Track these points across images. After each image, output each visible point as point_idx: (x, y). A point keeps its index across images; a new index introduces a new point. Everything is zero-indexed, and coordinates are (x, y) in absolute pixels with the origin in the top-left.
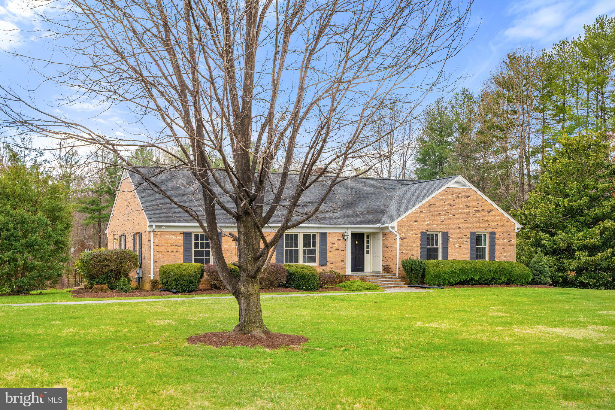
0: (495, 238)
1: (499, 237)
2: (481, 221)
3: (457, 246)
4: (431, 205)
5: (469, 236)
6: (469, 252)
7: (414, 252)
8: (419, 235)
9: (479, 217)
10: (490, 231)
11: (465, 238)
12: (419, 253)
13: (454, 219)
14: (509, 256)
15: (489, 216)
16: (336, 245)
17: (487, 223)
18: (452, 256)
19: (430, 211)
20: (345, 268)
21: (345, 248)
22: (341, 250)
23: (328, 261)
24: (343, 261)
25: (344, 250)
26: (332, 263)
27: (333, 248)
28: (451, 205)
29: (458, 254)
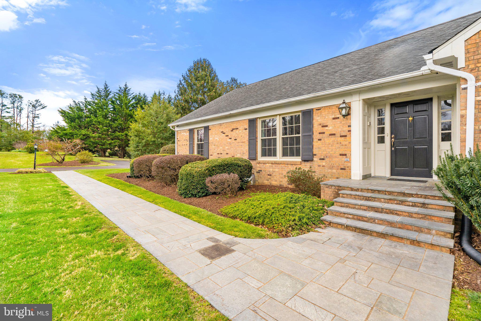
16: (330, 128)
20: (350, 168)
21: (350, 131)
22: (341, 136)
23: (315, 155)
24: (346, 155)
25: (346, 136)
26: (322, 157)
27: (324, 133)
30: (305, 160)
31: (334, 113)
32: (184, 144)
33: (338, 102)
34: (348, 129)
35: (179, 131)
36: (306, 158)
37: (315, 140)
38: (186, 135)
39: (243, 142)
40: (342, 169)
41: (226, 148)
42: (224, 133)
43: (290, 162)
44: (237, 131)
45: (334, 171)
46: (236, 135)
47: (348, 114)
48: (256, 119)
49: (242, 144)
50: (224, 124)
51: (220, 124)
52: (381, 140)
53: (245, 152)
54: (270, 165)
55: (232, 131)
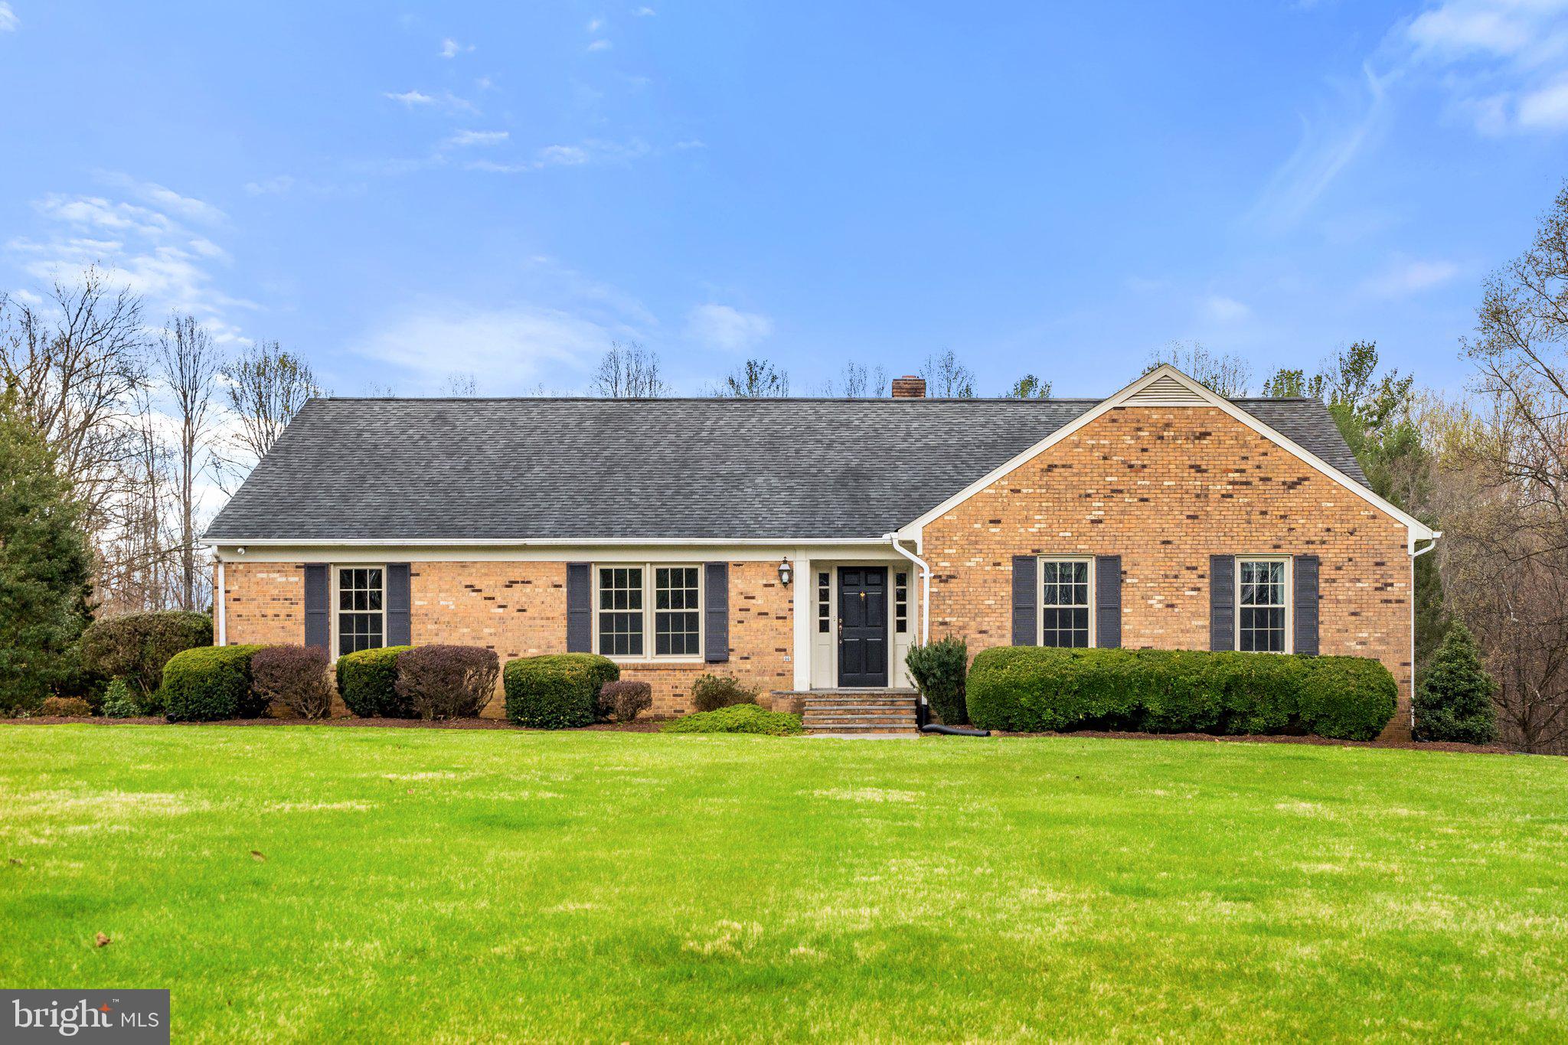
0: (1316, 576)
1: (1334, 574)
2: (1256, 517)
3: (1156, 602)
4: (1051, 468)
5: (1205, 567)
6: (1207, 623)
7: (989, 622)
8: (1008, 568)
9: (1249, 504)
10: (1297, 552)
11: (1192, 576)
12: (1009, 624)
13: (1146, 510)
14: (1380, 641)
15: (1295, 500)
16: (759, 601)
17: (1283, 526)
18: (1138, 635)
19: (1048, 487)
20: (791, 672)
21: (791, 610)
22: (778, 618)
23: (732, 650)
24: (785, 650)
25: (785, 618)
26: (746, 655)
27: (748, 610)
28: (1131, 466)
29: (1161, 631)
30: (711, 661)
31: (764, 575)
32: (270, 612)
33: (776, 557)
34: (788, 606)
35: (241, 567)
36: (714, 656)
37: (732, 622)
38: (288, 582)
39: (548, 619)
40: (779, 675)
41: (487, 631)
42: (480, 591)
43: (681, 664)
44: (528, 589)
45: (767, 679)
46: (524, 599)
47: (791, 581)
48: (590, 564)
49: (544, 622)
50: (478, 565)
51: (463, 565)
52: (824, 627)
53: (554, 642)
54: (630, 672)
55: (507, 586)
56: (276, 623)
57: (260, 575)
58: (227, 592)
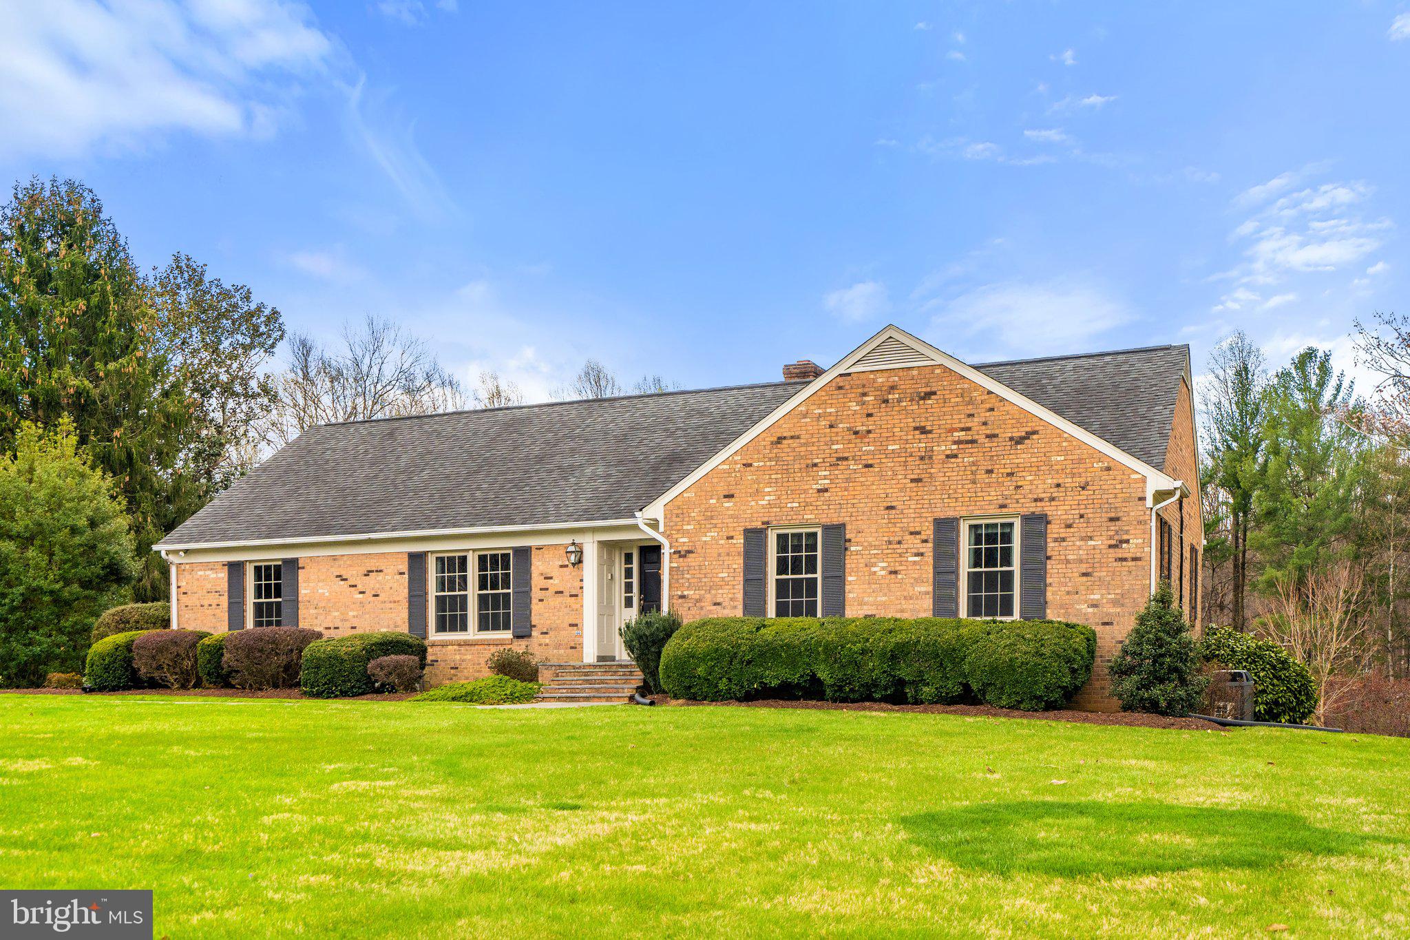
0: (1044, 535)
1: (1063, 533)
2: (981, 476)
3: (880, 569)
4: (780, 439)
5: (928, 531)
6: (930, 589)
7: (723, 595)
8: (740, 540)
9: (974, 464)
10: (1024, 511)
11: (916, 540)
12: (740, 596)
13: (871, 476)
14: (1115, 603)
15: (1022, 456)
16: (555, 581)
17: (1009, 484)
18: (861, 604)
19: (777, 459)
20: (581, 644)
21: (582, 588)
22: (571, 596)
23: (535, 626)
24: (576, 625)
25: (576, 596)
26: (545, 630)
27: (547, 589)
28: (856, 433)
29: (884, 599)
30: (518, 637)
31: (559, 557)
32: (206, 603)
33: (566, 540)
34: (579, 584)
35: (187, 567)
36: (520, 632)
37: (534, 601)
38: (217, 578)
39: (395, 602)
40: (572, 648)
41: (351, 614)
42: (346, 580)
43: (494, 640)
44: (380, 576)
45: (562, 651)
46: (377, 585)
47: (580, 561)
48: (425, 554)
49: (392, 605)
50: (345, 558)
51: (334, 558)
52: (629, 602)
53: (399, 623)
54: (455, 647)
55: (366, 575)
56: (209, 612)
57: (200, 573)
58: (179, 587)
